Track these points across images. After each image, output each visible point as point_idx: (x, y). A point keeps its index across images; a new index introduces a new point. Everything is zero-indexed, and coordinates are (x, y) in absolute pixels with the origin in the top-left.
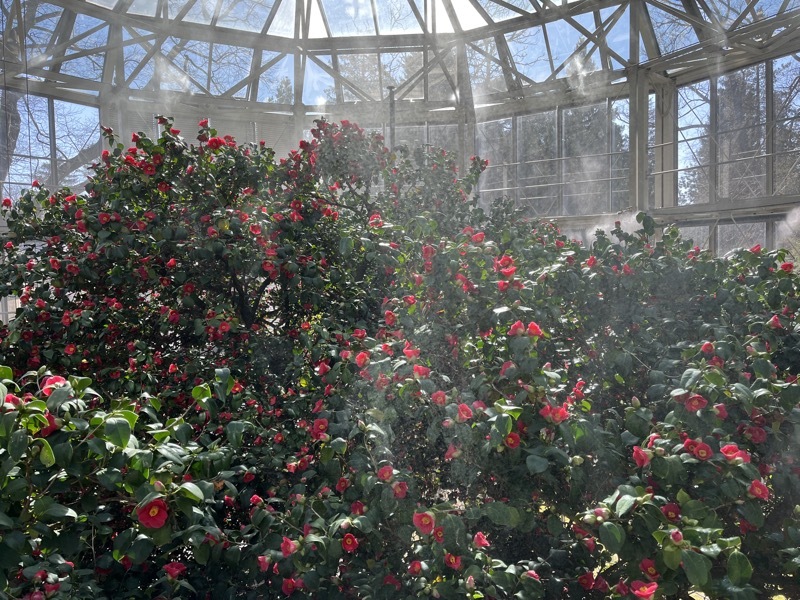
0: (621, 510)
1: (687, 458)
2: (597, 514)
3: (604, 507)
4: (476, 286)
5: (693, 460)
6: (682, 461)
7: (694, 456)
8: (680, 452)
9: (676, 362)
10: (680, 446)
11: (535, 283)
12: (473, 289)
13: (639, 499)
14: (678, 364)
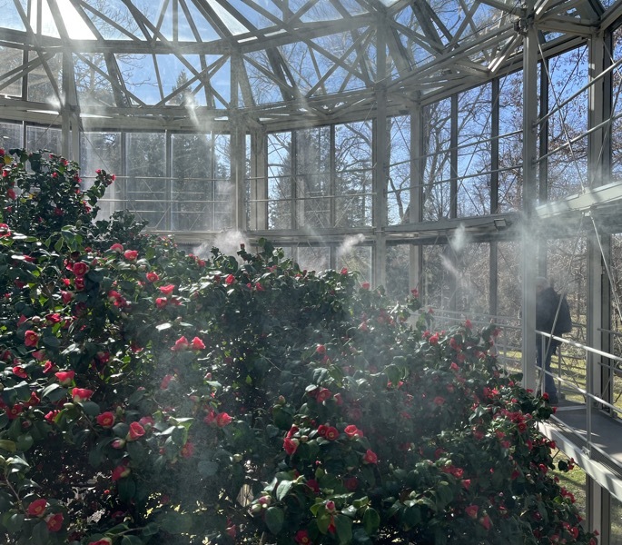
0: (281, 496)
1: (322, 440)
2: (262, 503)
3: (265, 495)
4: (128, 302)
5: (325, 442)
6: (318, 443)
7: (325, 439)
8: (315, 437)
9: (297, 362)
10: (314, 432)
11: (188, 300)
12: (126, 305)
13: (295, 481)
14: (299, 364)
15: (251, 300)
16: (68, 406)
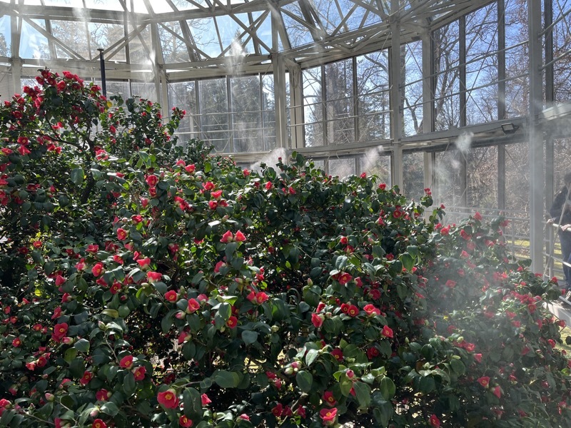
0: (310, 361)
1: (344, 316)
2: (294, 367)
3: (297, 360)
4: (190, 205)
5: (347, 318)
6: (341, 319)
7: (347, 315)
8: (338, 314)
9: (325, 251)
10: (338, 309)
11: (234, 202)
12: (188, 207)
13: (320, 351)
14: (327, 252)
15: (286, 202)
16: (145, 286)
